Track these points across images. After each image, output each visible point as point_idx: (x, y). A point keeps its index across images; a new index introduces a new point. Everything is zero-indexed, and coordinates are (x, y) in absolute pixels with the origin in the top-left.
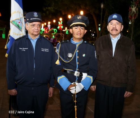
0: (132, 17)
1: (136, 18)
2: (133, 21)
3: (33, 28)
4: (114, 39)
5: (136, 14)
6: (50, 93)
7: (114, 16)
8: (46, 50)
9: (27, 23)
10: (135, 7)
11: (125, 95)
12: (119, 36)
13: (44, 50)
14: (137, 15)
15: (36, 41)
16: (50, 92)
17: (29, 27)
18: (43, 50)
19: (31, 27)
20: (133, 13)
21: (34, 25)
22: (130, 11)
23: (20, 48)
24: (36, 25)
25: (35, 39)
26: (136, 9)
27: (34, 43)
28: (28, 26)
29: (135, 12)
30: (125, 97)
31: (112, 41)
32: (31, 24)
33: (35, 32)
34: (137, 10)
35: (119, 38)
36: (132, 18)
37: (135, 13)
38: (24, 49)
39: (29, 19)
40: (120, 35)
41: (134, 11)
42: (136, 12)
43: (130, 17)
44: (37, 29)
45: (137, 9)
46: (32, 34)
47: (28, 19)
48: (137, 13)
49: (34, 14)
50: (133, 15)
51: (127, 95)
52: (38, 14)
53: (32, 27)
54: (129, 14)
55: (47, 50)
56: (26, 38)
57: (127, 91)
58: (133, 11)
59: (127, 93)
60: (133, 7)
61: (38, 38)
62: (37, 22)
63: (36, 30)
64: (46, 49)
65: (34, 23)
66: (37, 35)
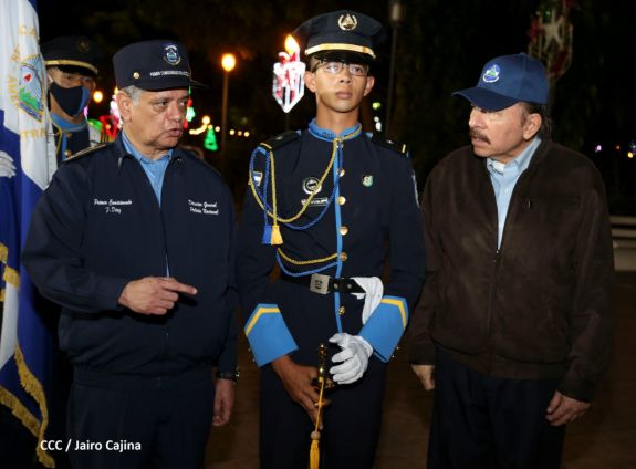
1: (562, 72)
5: (564, 54)
8: (208, 209)
9: (131, 89)
10: (557, 18)
13: (198, 208)
14: (569, 56)
18: (196, 207)
20: (549, 49)
21: (167, 101)
22: (535, 40)
23: (97, 202)
24: (174, 102)
26: (567, 28)
28: (135, 103)
29: (560, 41)
34: (567, 34)
37: (561, 47)
38: (117, 207)
41: (553, 40)
42: (566, 44)
45: (571, 28)
48: (570, 50)
50: (550, 56)
55: (214, 209)
58: (548, 38)
60: (546, 21)
64: (206, 205)
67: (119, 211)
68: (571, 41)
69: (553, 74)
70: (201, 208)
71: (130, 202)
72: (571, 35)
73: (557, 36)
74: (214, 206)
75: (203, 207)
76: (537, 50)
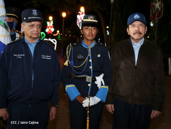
0: (155, 15)
1: (160, 18)
2: (156, 21)
3: (32, 30)
4: (136, 44)
5: (161, 12)
6: (52, 115)
7: (135, 16)
8: (48, 57)
9: (24, 23)
10: (159, 2)
11: (151, 116)
12: (142, 41)
13: (44, 57)
15: (34, 45)
16: (52, 113)
17: (26, 28)
18: (43, 57)
19: (28, 28)
20: (156, 11)
21: (33, 26)
22: (152, 8)
23: (14, 55)
24: (36, 26)
25: (34, 43)
26: (161, 5)
27: (32, 49)
28: (25, 26)
29: (159, 8)
30: (151, 118)
31: (134, 46)
32: (29, 24)
33: (33, 34)
34: (162, 6)
35: (142, 43)
36: (155, 17)
37: (160, 10)
38: (20, 56)
39: (27, 18)
40: (143, 39)
41: (158, 8)
42: (161, 9)
43: (152, 16)
44: (36, 30)
46: (31, 37)
47: (25, 18)
48: (162, 11)
49: (33, 12)
50: (157, 13)
51: (154, 115)
52: (37, 12)
53: (30, 28)
54: (150, 11)
56: (22, 41)
57: (154, 109)
58: (156, 8)
59: (154, 113)
60: (156, 3)
61: (37, 42)
62: (36, 22)
63: (35, 32)
64: (47, 56)
65: (33, 23)
66: (37, 38)
67: (20, 57)
68: (163, 8)
69: (157, 18)
70: (45, 57)
71: (24, 55)
72: (163, 7)
73: (158, 7)
74: (50, 57)
75: (46, 57)
76: (153, 11)
